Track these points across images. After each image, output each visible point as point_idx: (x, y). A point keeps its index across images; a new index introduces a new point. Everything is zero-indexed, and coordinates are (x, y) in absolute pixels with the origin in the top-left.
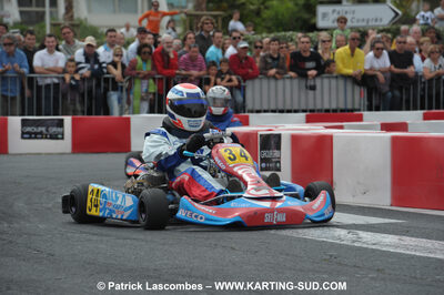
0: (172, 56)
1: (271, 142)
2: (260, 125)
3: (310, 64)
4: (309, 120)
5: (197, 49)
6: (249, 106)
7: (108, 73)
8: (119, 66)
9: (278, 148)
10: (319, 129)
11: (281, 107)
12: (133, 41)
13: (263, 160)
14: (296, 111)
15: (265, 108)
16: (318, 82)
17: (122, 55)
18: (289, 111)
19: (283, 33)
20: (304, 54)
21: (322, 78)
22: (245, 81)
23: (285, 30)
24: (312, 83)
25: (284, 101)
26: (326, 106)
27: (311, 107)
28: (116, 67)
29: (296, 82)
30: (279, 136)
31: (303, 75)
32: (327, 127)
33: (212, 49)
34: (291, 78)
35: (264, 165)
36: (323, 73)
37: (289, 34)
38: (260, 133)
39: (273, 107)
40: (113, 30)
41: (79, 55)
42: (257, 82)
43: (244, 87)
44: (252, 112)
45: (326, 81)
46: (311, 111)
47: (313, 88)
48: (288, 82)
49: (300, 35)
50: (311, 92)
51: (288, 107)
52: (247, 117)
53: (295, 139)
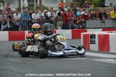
0: (67, 14)
1: (93, 36)
2: (90, 32)
3: (103, 16)
4: (103, 30)
5: (73, 12)
6: (87, 27)
7: (50, 19)
8: (53, 17)
9: (95, 38)
10: (106, 33)
11: (95, 27)
12: (57, 11)
13: (91, 41)
14: (100, 28)
15: (91, 27)
16: (105, 20)
17: (53, 14)
18: (98, 28)
19: (96, 8)
20: (102, 13)
21: (107, 19)
22: (86, 21)
23: (97, 7)
24: (104, 21)
25: (96, 26)
26: (108, 27)
27: (104, 27)
28: (52, 18)
29: (99, 20)
30: (95, 35)
31: (101, 19)
32: (108, 32)
33: (78, 12)
34: (98, 19)
35: (91, 42)
36: (107, 18)
37: (97, 8)
38: (90, 34)
39: (93, 27)
40: (52, 8)
41: (43, 15)
42: (89, 21)
43: (86, 22)
44: (88, 28)
45: (108, 20)
46: (104, 28)
47: (104, 22)
48: (97, 21)
49: (101, 8)
50: (104, 23)
51: (97, 27)
52: (87, 30)
53: (99, 36)
